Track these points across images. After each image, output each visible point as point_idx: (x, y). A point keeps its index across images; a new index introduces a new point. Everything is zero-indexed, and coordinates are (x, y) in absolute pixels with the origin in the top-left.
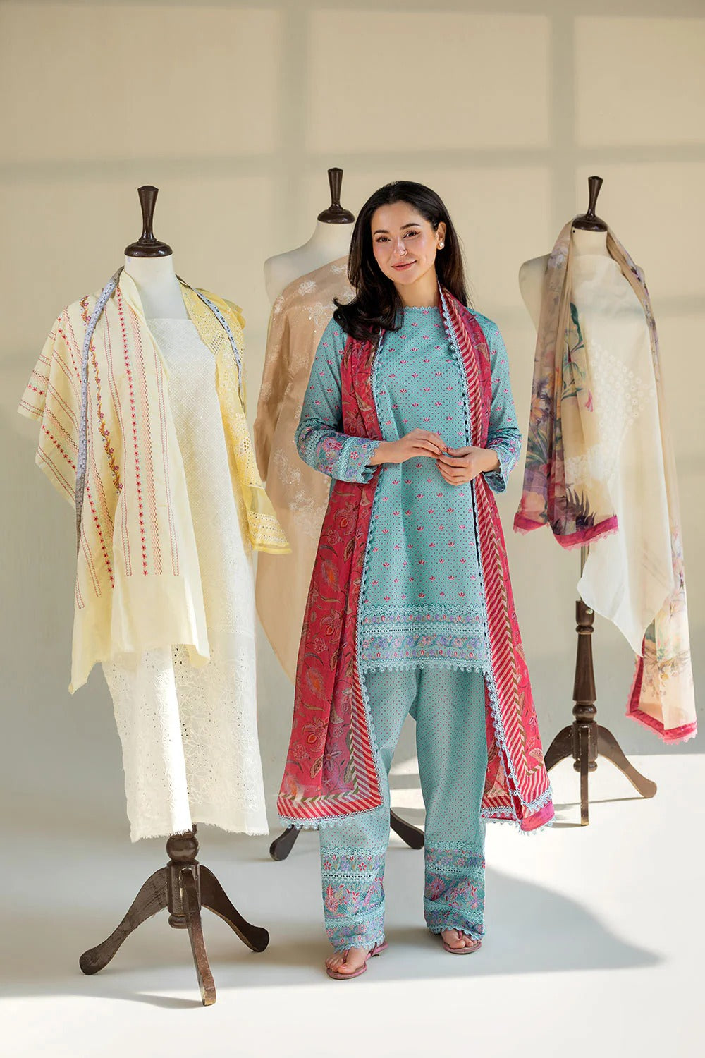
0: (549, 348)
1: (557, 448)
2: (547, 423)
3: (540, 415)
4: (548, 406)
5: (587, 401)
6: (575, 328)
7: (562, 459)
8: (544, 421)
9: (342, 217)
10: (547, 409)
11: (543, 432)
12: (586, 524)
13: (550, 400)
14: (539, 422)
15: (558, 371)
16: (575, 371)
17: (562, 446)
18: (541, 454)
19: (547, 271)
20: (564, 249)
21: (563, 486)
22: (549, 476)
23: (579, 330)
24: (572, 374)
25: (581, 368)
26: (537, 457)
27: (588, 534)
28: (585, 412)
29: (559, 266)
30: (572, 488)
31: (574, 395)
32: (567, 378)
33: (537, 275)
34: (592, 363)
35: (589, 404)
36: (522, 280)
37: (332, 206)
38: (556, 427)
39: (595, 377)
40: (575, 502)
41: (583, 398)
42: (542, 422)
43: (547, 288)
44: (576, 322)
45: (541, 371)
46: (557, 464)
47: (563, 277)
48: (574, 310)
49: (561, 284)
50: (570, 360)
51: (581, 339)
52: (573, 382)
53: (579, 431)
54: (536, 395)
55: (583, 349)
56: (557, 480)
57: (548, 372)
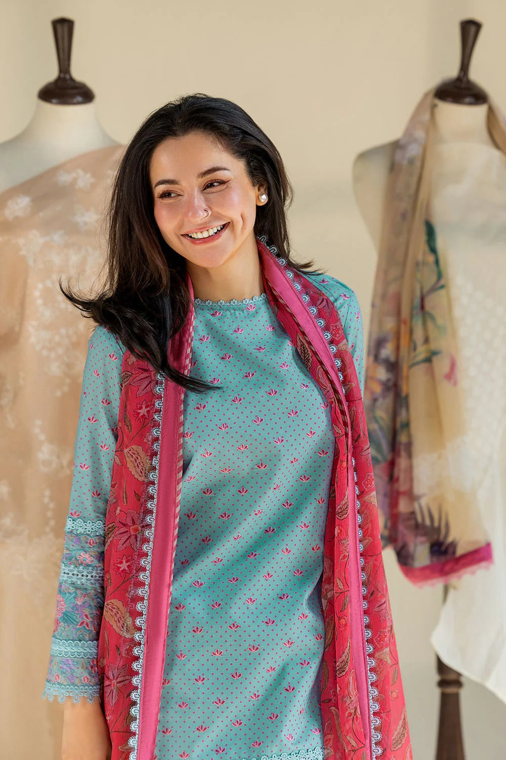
0: (392, 289)
1: (403, 438)
2: (388, 401)
3: (378, 389)
4: (389, 376)
5: (446, 369)
6: (431, 258)
7: (410, 456)
8: (384, 397)
10: (388, 380)
11: (382, 414)
12: (445, 552)
13: (393, 366)
14: (375, 400)
15: (405, 324)
16: (430, 325)
17: (409, 436)
18: (379, 448)
19: (393, 168)
20: (420, 134)
21: (412, 496)
22: (392, 478)
23: (437, 262)
24: (425, 329)
25: (440, 321)
26: (373, 451)
27: (448, 567)
28: (444, 387)
29: (411, 162)
30: (424, 502)
31: (428, 360)
32: (419, 335)
33: (377, 174)
34: (457, 312)
35: (451, 375)
38: (401, 407)
39: (462, 332)
40: (428, 522)
41: (441, 366)
42: (381, 400)
43: (392, 195)
44: (433, 250)
45: (381, 323)
46: (402, 462)
47: (415, 179)
48: (430, 232)
49: (412, 190)
50: (422, 307)
51: (440, 275)
52: (427, 340)
53: (435, 414)
54: (372, 359)
55: (442, 292)
56: (402, 486)
57: (390, 324)
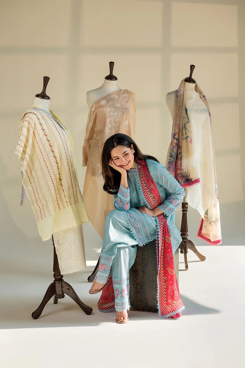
0: (178, 123)
1: (180, 156)
2: (176, 148)
3: (174, 145)
4: (177, 142)
5: (190, 141)
6: (187, 116)
7: (181, 160)
8: (176, 147)
9: (113, 78)
10: (177, 143)
11: (175, 151)
12: (189, 181)
13: (178, 140)
14: (174, 147)
15: (181, 130)
16: (186, 131)
17: (181, 156)
18: (174, 159)
19: (177, 96)
20: (182, 89)
21: (181, 169)
22: (176, 166)
23: (188, 117)
24: (185, 132)
25: (188, 129)
26: (172, 159)
27: (190, 184)
28: (190, 144)
29: (181, 95)
30: (184, 170)
31: (186, 138)
32: (184, 133)
33: (173, 97)
34: (192, 128)
35: (191, 142)
36: (167, 99)
37: (110, 74)
38: (179, 149)
39: (193, 132)
40: (185, 175)
41: (189, 139)
42: (175, 147)
43: (177, 102)
44: (187, 114)
45: (175, 130)
46: (179, 162)
47: (182, 99)
48: (186, 110)
49: (182, 101)
50: (185, 127)
51: (188, 120)
52: (186, 134)
53: (188, 150)
54: (173, 138)
55: (189, 123)
56: (179, 167)
57: (177, 130)
